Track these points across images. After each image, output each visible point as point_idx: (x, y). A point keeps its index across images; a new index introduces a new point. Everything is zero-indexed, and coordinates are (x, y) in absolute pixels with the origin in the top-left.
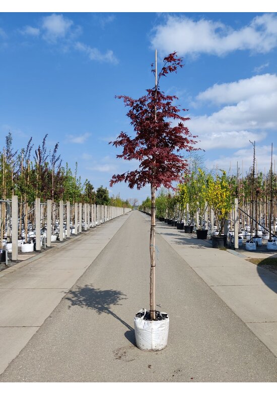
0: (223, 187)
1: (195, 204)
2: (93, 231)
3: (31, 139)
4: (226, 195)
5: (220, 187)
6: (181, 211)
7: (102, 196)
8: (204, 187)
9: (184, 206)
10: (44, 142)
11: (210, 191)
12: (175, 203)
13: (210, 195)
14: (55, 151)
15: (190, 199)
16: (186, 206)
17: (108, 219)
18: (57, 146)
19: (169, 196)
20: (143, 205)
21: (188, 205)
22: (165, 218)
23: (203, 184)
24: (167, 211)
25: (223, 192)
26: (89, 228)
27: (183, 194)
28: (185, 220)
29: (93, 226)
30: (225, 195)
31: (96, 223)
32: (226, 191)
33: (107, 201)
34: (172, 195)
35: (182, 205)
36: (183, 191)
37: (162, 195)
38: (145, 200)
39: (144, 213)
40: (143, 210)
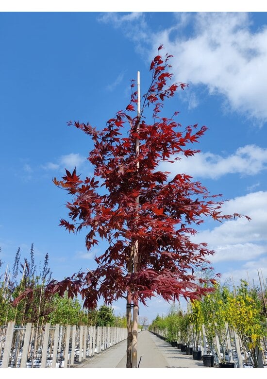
0: (248, 304)
1: (212, 325)
2: (98, 357)
3: (19, 250)
4: (253, 314)
5: (244, 304)
6: (196, 334)
7: (104, 316)
8: (221, 302)
9: (200, 328)
10: (32, 253)
11: (230, 308)
12: (188, 324)
13: (231, 314)
14: (46, 263)
15: (206, 319)
16: (201, 327)
17: (111, 344)
18: (47, 257)
19: (181, 313)
20: (153, 324)
21: (203, 326)
22: (178, 343)
23: (220, 299)
24: (179, 333)
25: (249, 310)
26: (94, 354)
27: (197, 312)
28: (202, 347)
29: (90, 356)
30: (251, 314)
31: (96, 350)
32: (253, 308)
33: (111, 321)
34: (184, 314)
35: (197, 327)
36: (196, 308)
37: (172, 312)
38: (155, 318)
39: (155, 334)
40: (153, 331)
